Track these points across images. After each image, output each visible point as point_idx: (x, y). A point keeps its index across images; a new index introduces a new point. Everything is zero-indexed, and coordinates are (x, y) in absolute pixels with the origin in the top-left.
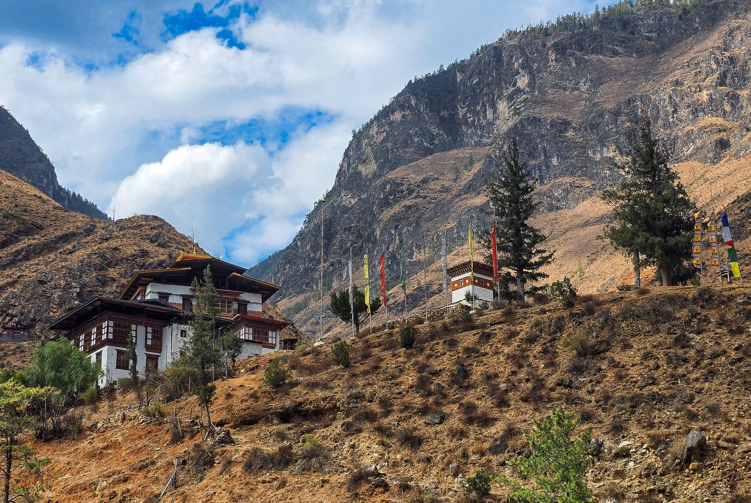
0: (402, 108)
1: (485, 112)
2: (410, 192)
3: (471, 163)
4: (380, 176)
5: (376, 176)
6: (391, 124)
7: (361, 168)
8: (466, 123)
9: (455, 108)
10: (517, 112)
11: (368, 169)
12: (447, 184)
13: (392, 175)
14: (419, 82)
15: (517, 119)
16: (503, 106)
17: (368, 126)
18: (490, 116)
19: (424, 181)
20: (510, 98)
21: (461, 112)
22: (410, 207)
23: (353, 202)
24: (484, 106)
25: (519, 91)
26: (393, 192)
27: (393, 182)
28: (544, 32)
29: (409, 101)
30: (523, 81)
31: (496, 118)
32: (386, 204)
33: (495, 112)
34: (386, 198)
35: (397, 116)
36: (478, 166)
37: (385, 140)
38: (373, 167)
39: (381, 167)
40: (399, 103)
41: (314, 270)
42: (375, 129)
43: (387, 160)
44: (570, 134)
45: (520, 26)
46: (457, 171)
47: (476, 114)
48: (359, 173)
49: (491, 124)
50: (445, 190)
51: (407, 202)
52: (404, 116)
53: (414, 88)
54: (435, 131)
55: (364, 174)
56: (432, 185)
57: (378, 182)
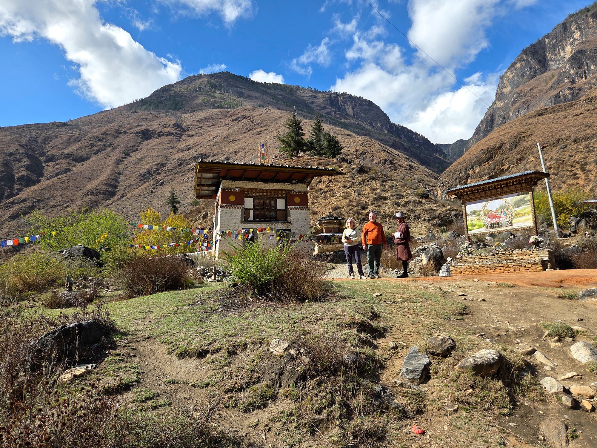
0: (520, 61)
1: (560, 53)
2: (525, 95)
3: (553, 76)
4: (512, 91)
5: (510, 92)
6: (516, 69)
7: (505, 90)
8: (551, 60)
9: (545, 55)
12: (542, 88)
13: (517, 90)
15: (573, 53)
16: (568, 49)
18: (562, 54)
19: (531, 89)
20: (571, 44)
21: (549, 56)
22: (524, 102)
23: (502, 105)
24: (559, 50)
25: (575, 40)
26: (517, 97)
27: (517, 93)
28: (587, 10)
30: (577, 35)
31: (564, 55)
33: (564, 52)
34: (514, 100)
35: (519, 65)
36: (556, 77)
37: (514, 76)
38: (509, 88)
39: (512, 88)
42: (509, 73)
43: (515, 84)
46: (546, 82)
47: (556, 55)
48: (504, 92)
49: (562, 58)
50: (541, 91)
52: (521, 65)
53: (525, 51)
54: (536, 67)
55: (505, 92)
56: (535, 90)
57: (512, 94)
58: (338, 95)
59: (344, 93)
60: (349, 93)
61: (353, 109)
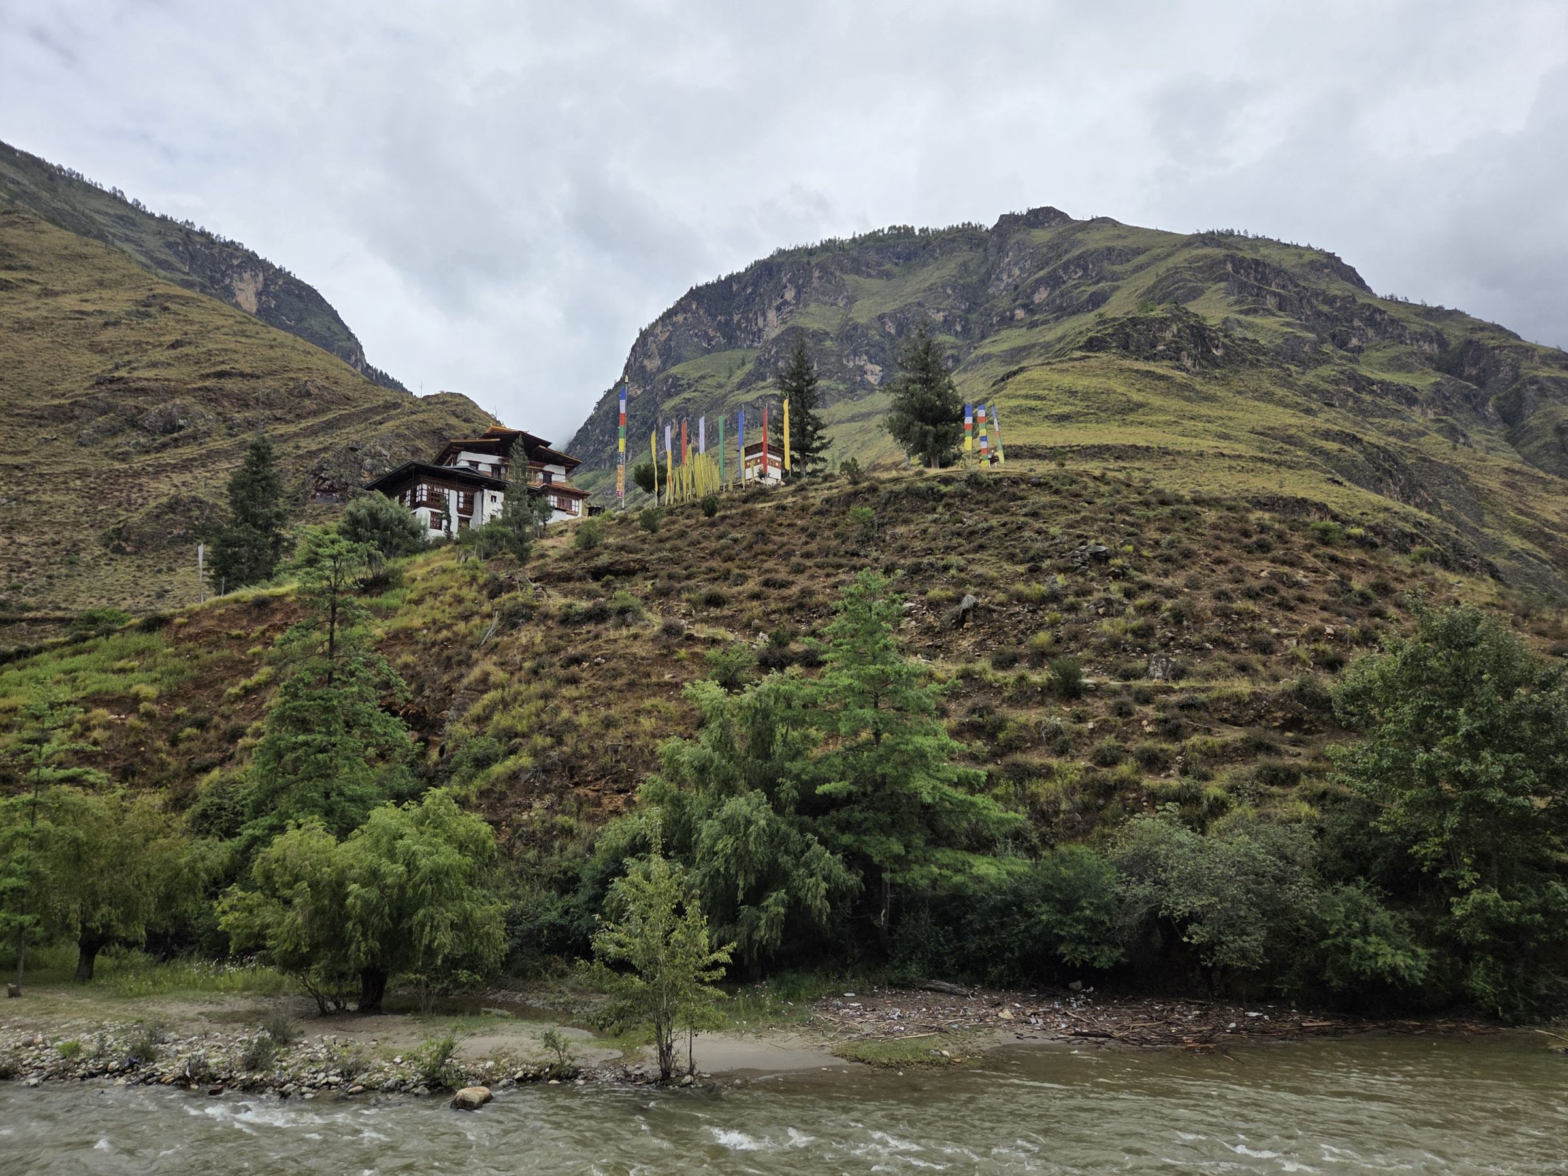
0: (685, 311)
1: (756, 319)
2: (690, 386)
3: (744, 364)
4: (663, 370)
5: (660, 370)
6: (674, 325)
7: (646, 362)
8: (740, 328)
9: (731, 315)
10: (784, 322)
11: (652, 364)
12: (723, 381)
13: (674, 370)
14: (699, 289)
15: (784, 327)
16: (772, 315)
17: (653, 326)
18: (760, 322)
19: (703, 377)
20: (778, 309)
21: (736, 318)
22: (689, 400)
24: (756, 313)
25: (786, 303)
26: (674, 385)
27: (676, 378)
28: (810, 252)
29: (690, 305)
30: (789, 295)
31: (765, 326)
32: (669, 395)
33: (765, 320)
34: (669, 390)
35: (680, 318)
36: (749, 367)
37: (669, 339)
38: (657, 362)
39: (664, 363)
40: (681, 306)
41: (603, 451)
42: (660, 328)
43: (669, 355)
44: (828, 343)
45: (789, 246)
46: (731, 370)
47: (748, 320)
48: (645, 367)
49: (760, 330)
50: (720, 386)
51: (687, 395)
52: (686, 319)
53: (695, 294)
54: (711, 333)
55: (649, 368)
56: (709, 381)
57: (661, 376)
58: (213, 242)
59: (232, 242)
60: (249, 246)
61: (259, 294)
